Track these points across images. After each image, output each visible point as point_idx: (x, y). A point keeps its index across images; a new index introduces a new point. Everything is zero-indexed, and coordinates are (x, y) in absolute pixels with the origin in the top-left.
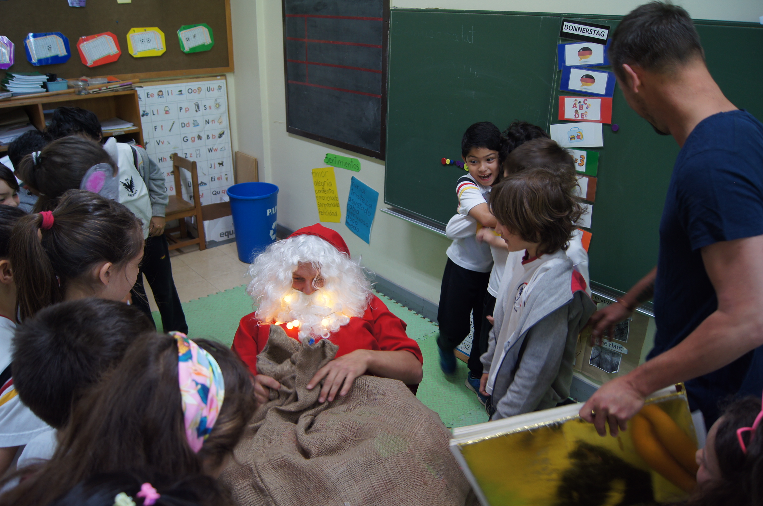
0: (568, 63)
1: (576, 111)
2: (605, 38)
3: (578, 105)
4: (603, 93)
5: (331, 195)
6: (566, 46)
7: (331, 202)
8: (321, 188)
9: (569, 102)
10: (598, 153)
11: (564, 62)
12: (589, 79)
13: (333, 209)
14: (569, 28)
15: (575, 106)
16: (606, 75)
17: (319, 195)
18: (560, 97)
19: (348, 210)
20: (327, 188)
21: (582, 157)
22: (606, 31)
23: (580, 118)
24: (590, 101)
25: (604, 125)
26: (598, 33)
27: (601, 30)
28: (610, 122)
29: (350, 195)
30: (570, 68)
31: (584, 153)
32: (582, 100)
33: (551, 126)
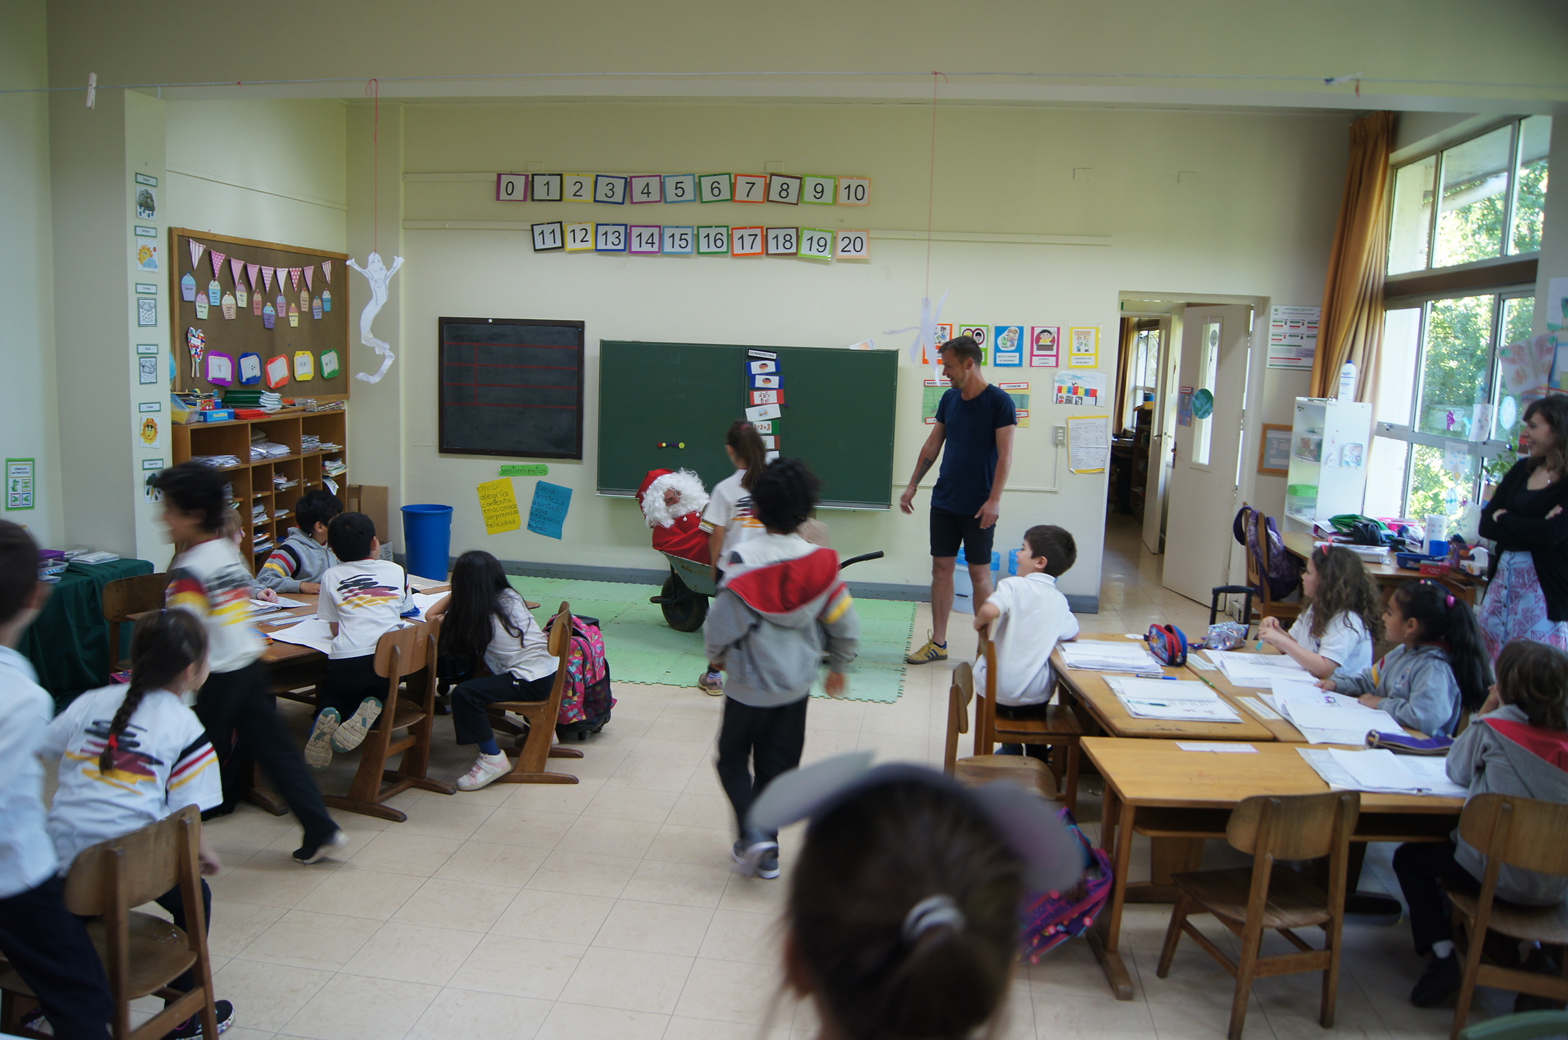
0: (753, 373)
1: (762, 399)
2: (775, 358)
3: (762, 396)
4: (777, 387)
5: (507, 504)
6: (752, 363)
7: (509, 511)
8: (491, 500)
9: (756, 394)
10: (778, 421)
11: (751, 372)
12: (768, 380)
13: (509, 518)
14: (752, 353)
15: (760, 396)
16: (778, 378)
17: (487, 508)
18: (751, 392)
19: (531, 514)
20: (499, 498)
21: (769, 425)
22: (775, 355)
23: (764, 402)
24: (770, 392)
25: (780, 405)
26: (770, 355)
27: (772, 354)
28: (783, 403)
29: (534, 498)
30: (755, 375)
31: (770, 422)
32: (764, 392)
33: (746, 409)
